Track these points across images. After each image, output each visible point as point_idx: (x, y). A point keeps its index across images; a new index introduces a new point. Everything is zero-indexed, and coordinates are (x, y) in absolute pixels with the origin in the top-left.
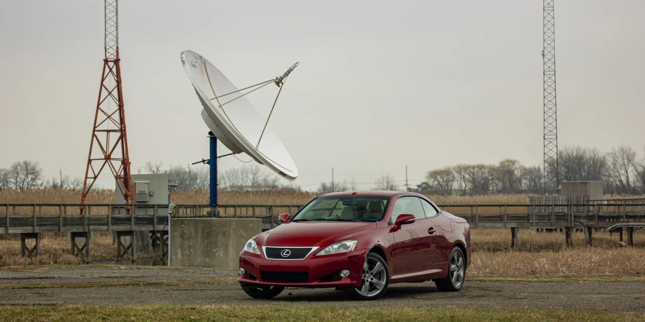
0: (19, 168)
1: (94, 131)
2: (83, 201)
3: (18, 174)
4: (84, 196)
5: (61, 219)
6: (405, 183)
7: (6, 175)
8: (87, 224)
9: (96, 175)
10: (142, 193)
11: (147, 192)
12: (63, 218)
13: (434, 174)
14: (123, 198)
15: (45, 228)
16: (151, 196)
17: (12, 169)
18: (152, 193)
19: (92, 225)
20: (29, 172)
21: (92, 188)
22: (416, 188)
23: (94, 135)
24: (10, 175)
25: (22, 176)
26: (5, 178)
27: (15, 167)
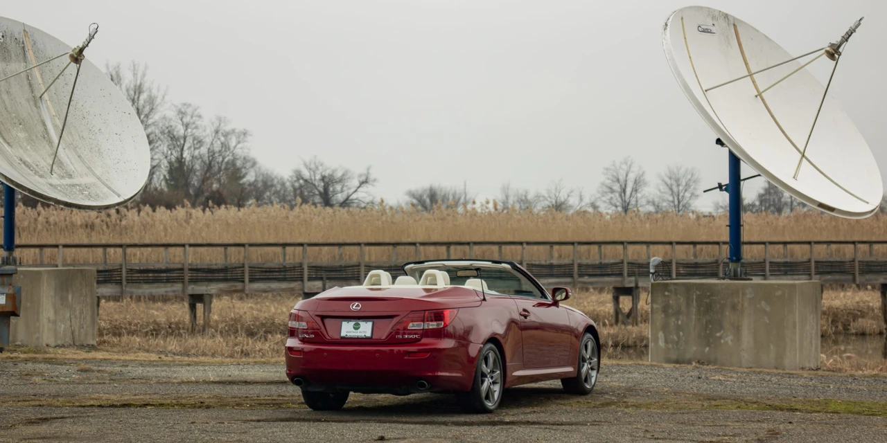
5: (857, 264)
12: (859, 261)
15: (829, 277)
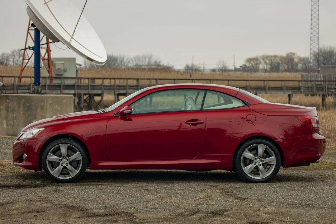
0: (15, 53)
1: (28, 30)
2: (21, 73)
3: (14, 56)
4: (22, 70)
6: (233, 65)
7: (8, 57)
8: (16, 89)
9: (30, 57)
10: (59, 69)
11: (62, 69)
13: (249, 60)
14: (47, 72)
16: (65, 71)
17: (11, 53)
18: (66, 70)
19: (19, 89)
20: (21, 55)
21: (27, 65)
22: (239, 67)
23: (28, 33)
24: (10, 57)
25: (17, 58)
26: (7, 59)
27: (13, 53)
